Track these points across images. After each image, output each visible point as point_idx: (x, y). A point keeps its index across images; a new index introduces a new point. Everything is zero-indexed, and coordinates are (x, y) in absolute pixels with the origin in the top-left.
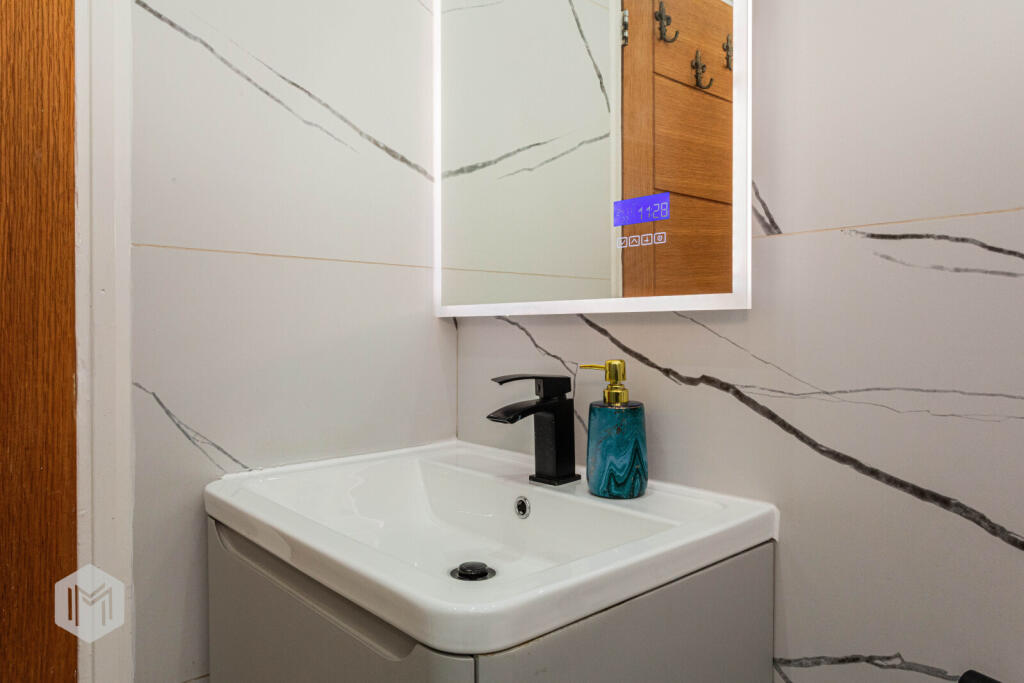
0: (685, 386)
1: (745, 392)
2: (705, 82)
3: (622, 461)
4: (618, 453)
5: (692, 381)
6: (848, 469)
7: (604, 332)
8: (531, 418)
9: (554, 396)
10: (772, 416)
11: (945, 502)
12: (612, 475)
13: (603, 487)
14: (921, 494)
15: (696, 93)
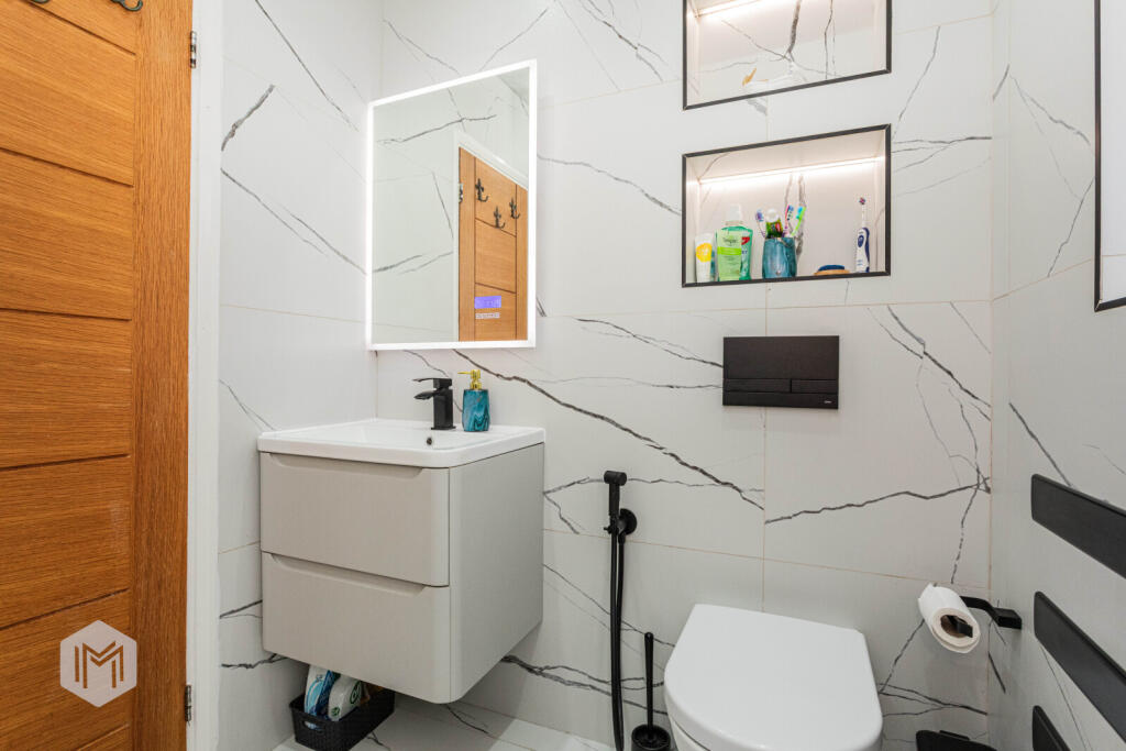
0: (507, 382)
1: (533, 383)
2: (501, 224)
3: (480, 414)
4: (479, 410)
5: (509, 379)
6: (571, 410)
7: (467, 358)
8: (432, 399)
9: (443, 388)
10: (543, 392)
11: (602, 418)
12: (475, 421)
13: (471, 426)
14: (595, 416)
15: (497, 230)
